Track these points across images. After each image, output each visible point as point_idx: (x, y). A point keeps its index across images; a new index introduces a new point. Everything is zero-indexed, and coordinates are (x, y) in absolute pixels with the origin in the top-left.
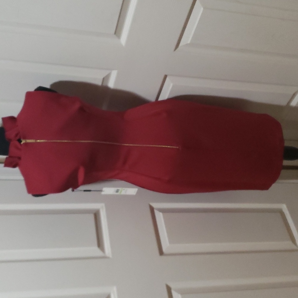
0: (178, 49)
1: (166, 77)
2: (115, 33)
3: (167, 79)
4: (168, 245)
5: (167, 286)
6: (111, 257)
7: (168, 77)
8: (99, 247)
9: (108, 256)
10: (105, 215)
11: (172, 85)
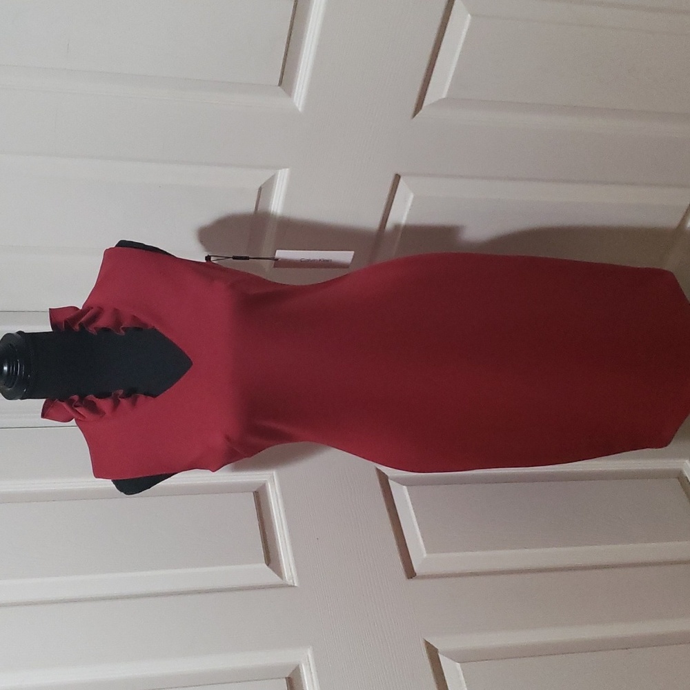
0: (421, 112)
1: (397, 178)
2: (280, 83)
3: (402, 182)
4: (425, 555)
5: (429, 646)
6: (296, 585)
7: (401, 180)
8: (268, 565)
9: (290, 582)
10: (278, 493)
11: (412, 196)
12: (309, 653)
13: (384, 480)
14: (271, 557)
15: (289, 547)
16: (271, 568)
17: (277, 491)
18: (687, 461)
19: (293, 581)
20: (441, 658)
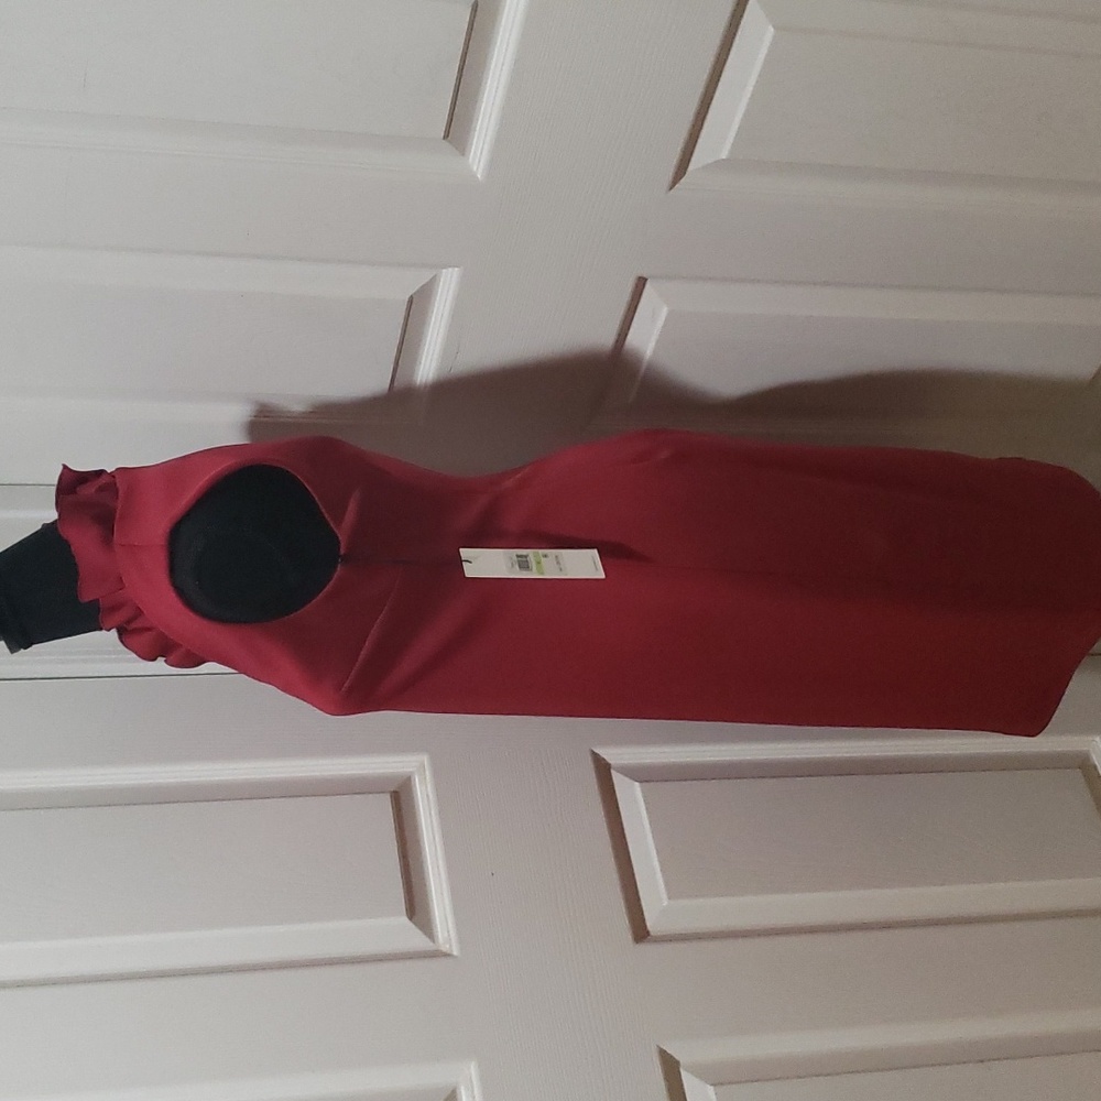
0: (683, 181)
1: (641, 283)
2: (446, 136)
3: (648, 288)
4: (665, 903)
5: (664, 1055)
6: (455, 953)
7: (648, 286)
8: (411, 918)
9: (445, 948)
10: (431, 796)
11: (665, 311)
12: (473, 1069)
13: (603, 770)
14: (415, 905)
15: (445, 886)
16: (415, 923)
17: (430, 794)
18: (1098, 739)
19: (451, 946)
20: (685, 1075)
